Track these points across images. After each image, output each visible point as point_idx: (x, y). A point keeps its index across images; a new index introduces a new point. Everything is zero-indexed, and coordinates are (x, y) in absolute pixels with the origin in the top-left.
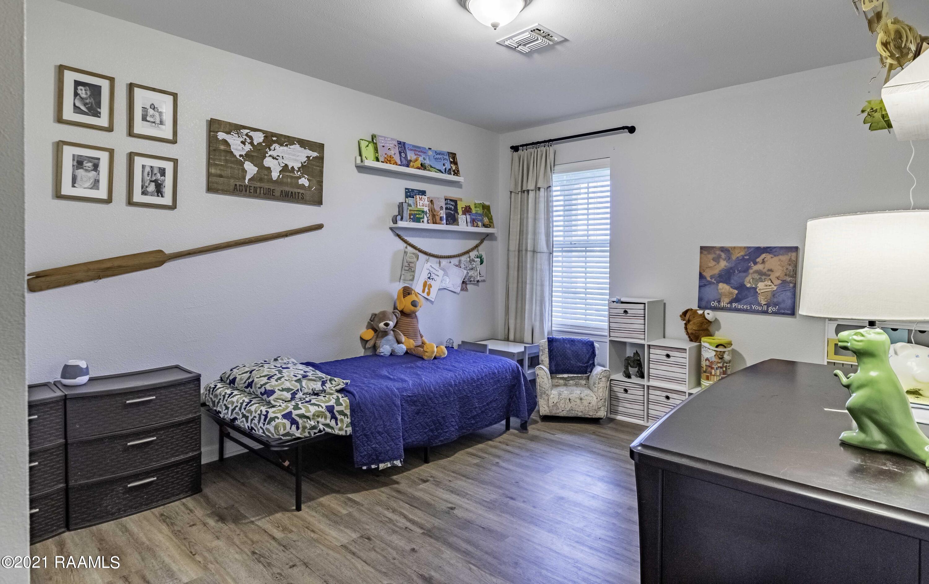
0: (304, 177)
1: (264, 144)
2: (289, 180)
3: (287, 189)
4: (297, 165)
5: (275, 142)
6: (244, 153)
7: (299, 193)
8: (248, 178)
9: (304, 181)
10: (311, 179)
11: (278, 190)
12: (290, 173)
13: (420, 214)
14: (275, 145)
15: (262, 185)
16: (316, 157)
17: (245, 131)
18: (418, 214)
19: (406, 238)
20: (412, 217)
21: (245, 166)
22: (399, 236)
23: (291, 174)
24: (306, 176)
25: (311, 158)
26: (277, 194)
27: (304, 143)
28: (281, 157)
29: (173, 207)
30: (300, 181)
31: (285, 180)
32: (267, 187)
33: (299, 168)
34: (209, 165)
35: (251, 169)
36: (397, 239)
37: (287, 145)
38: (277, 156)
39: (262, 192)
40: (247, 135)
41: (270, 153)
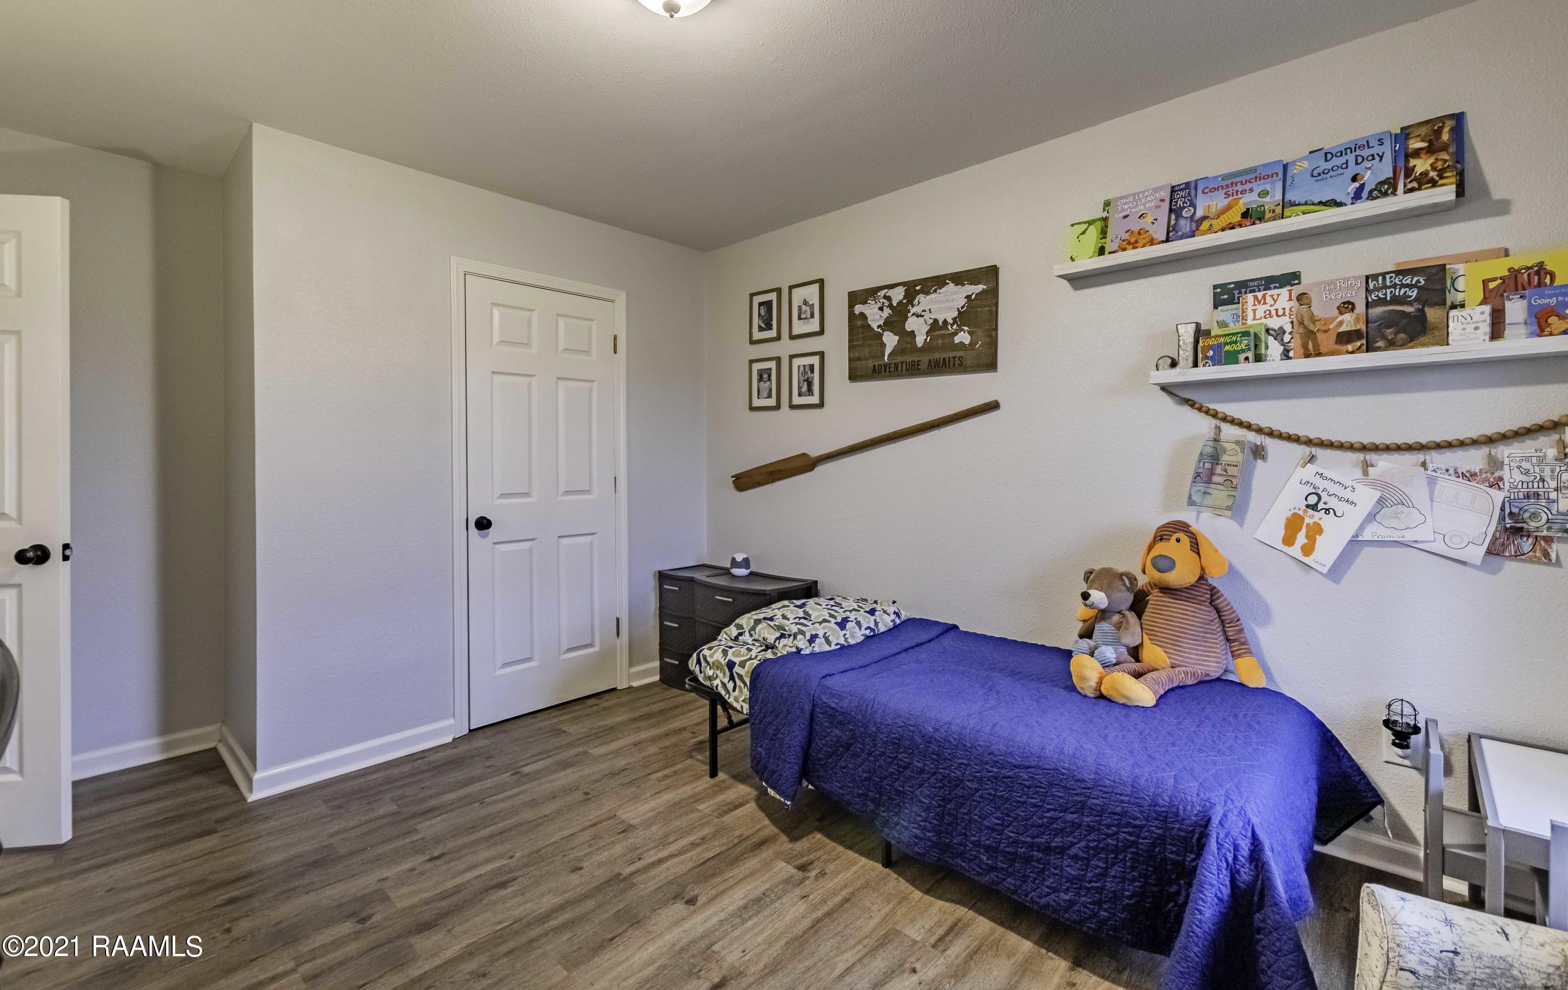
0: (962, 330)
1: (905, 301)
2: (940, 341)
3: (937, 356)
4: (950, 315)
5: (919, 292)
6: (881, 322)
7: (954, 358)
8: (888, 351)
9: (963, 337)
10: (974, 330)
11: (924, 360)
12: (941, 330)
13: (1236, 342)
14: (921, 297)
15: (904, 358)
16: (983, 292)
17: (882, 293)
18: (1231, 343)
19: (1212, 406)
20: (1211, 353)
21: (884, 338)
22: (1191, 403)
23: (943, 332)
24: (966, 328)
25: (973, 297)
26: (924, 366)
27: (958, 278)
28: (927, 310)
29: (821, 405)
30: (956, 338)
31: (934, 343)
32: (911, 359)
33: (954, 319)
34: (851, 348)
35: (891, 340)
36: (1186, 410)
37: (935, 291)
38: (923, 311)
39: (904, 368)
40: (885, 297)
41: (913, 310)
